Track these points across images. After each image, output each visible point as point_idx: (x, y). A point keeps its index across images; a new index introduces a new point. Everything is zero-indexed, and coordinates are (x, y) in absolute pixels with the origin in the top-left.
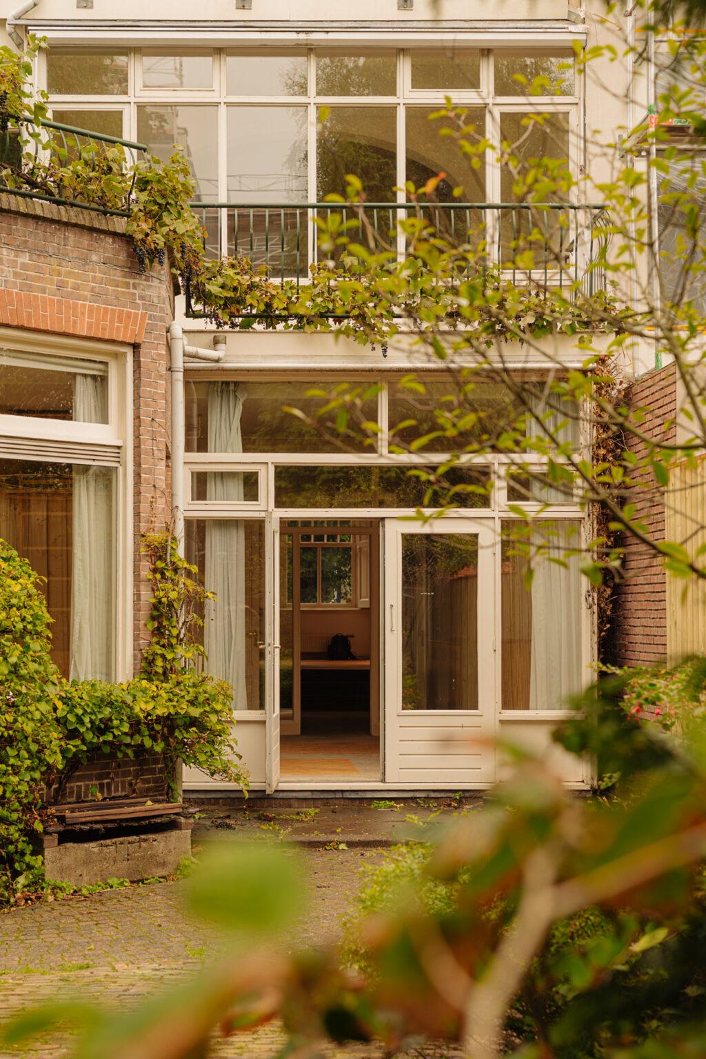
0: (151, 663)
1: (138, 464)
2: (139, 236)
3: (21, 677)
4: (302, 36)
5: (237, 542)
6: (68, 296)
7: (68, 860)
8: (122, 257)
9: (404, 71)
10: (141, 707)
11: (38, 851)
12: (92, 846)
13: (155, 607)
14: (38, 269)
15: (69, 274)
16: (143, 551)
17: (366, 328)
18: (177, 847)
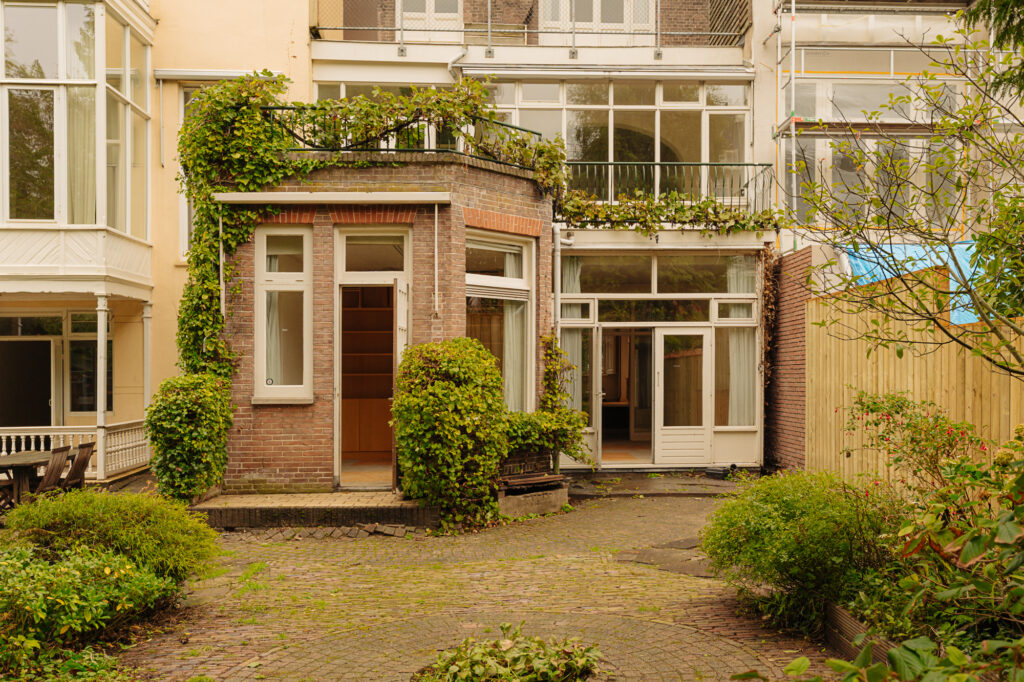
0: (545, 402)
1: (538, 300)
2: (540, 181)
3: (491, 410)
4: (607, 74)
5: (578, 339)
6: (505, 212)
7: (509, 504)
8: (531, 191)
9: (659, 92)
10: (544, 425)
11: (496, 500)
12: (521, 497)
13: (547, 374)
14: (491, 198)
15: (506, 200)
16: (541, 345)
17: (647, 228)
18: (561, 497)
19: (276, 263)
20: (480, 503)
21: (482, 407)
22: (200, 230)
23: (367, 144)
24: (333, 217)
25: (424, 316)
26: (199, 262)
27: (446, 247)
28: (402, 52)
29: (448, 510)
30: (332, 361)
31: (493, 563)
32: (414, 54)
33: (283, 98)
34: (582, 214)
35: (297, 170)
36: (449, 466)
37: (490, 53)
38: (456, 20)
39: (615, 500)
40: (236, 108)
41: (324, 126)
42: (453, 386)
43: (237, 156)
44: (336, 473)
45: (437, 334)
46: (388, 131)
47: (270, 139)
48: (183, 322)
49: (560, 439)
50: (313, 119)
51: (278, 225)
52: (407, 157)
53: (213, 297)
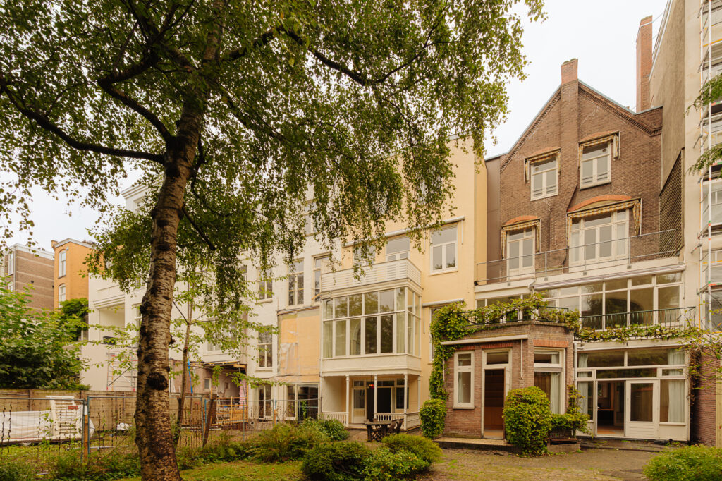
1: (566, 371)
5: (586, 385)
6: (552, 339)
7: (551, 448)
9: (630, 283)
11: (546, 446)
14: (545, 335)
15: (552, 335)
16: (568, 388)
17: (622, 340)
18: (577, 447)
19: (461, 363)
20: (539, 447)
21: (540, 412)
22: (437, 354)
23: (495, 321)
24: (482, 347)
25: (517, 379)
26: (436, 364)
27: (526, 354)
28: (509, 284)
29: (526, 448)
30: (481, 395)
31: (544, 469)
32: (514, 285)
33: (464, 309)
34: (588, 337)
35: (469, 332)
36: (526, 433)
37: (546, 279)
38: (532, 269)
39: (603, 450)
40: (449, 315)
41: (479, 317)
42: (528, 404)
43: (449, 330)
44: (482, 432)
45: (521, 385)
46: (503, 316)
47: (460, 323)
48: (431, 383)
49: (576, 425)
50: (475, 315)
51: (462, 351)
52: (510, 324)
53: (441, 375)
